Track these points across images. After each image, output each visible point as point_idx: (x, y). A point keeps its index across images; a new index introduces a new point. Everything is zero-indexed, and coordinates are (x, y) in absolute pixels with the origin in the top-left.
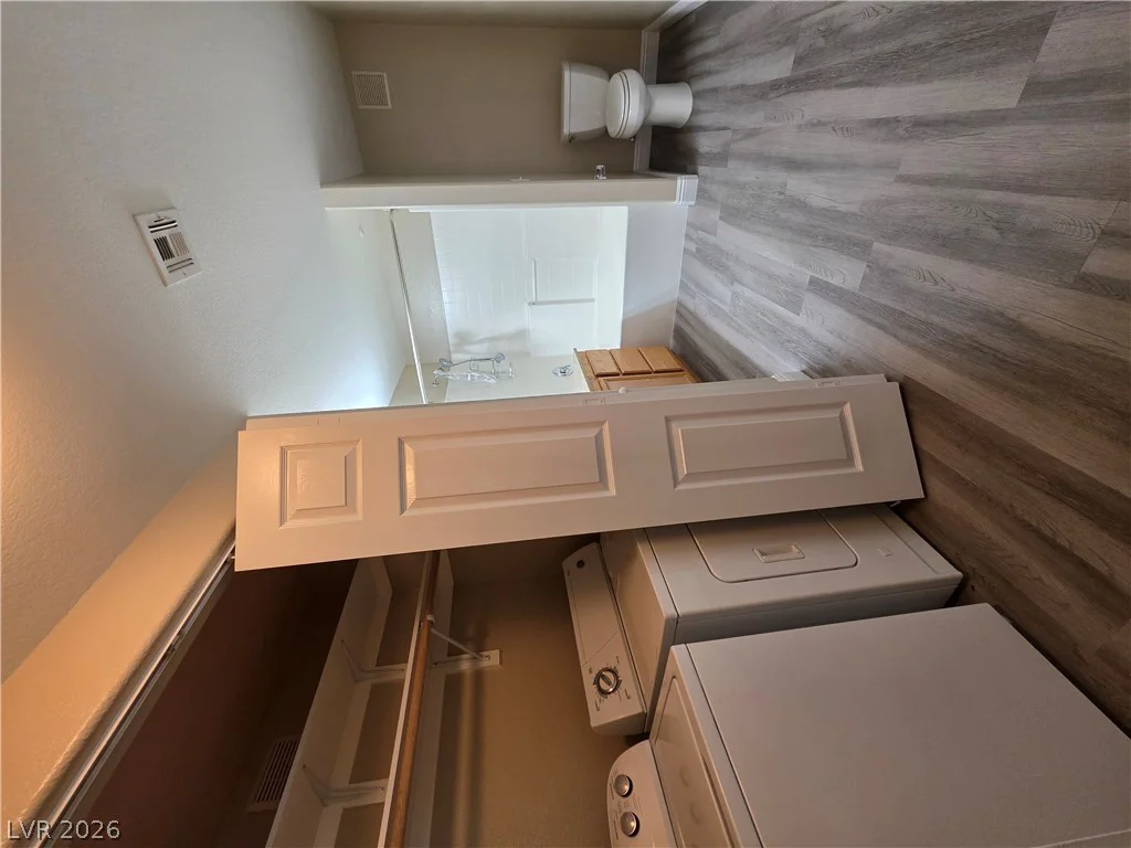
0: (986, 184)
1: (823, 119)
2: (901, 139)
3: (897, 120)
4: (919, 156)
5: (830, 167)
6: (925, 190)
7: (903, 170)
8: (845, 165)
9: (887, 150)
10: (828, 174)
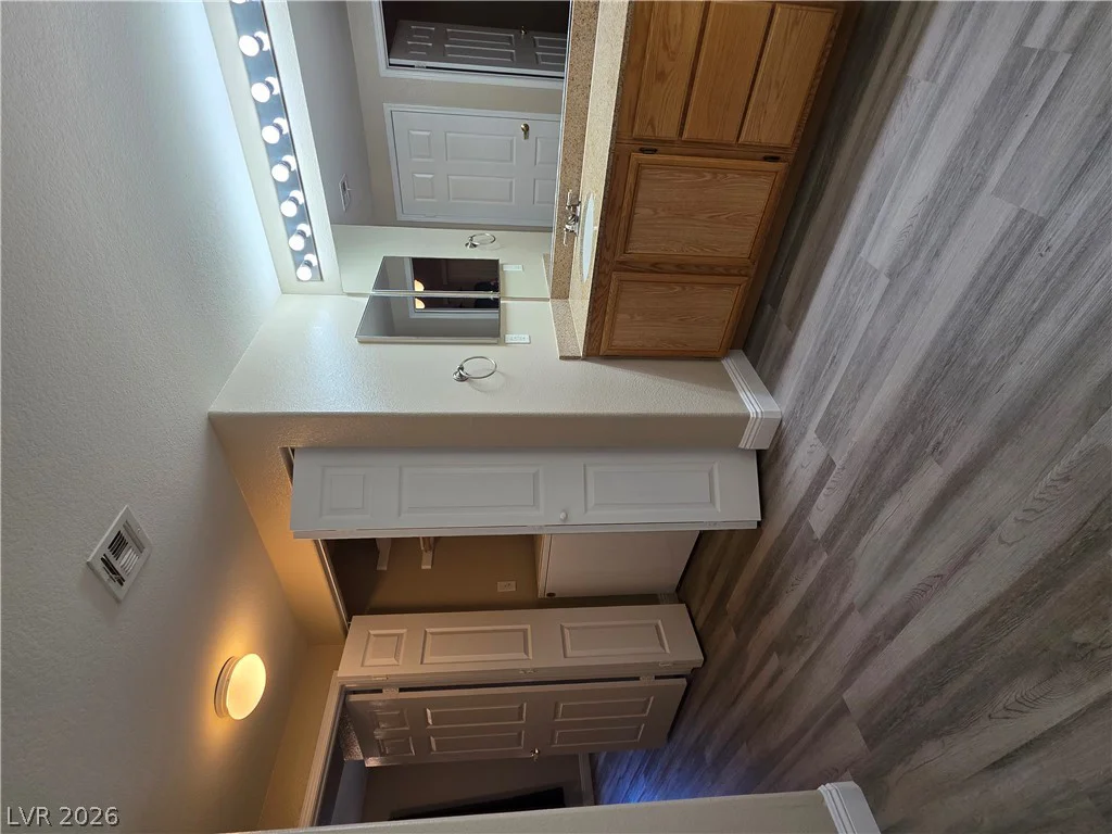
0: (820, 650)
1: (966, 569)
2: (876, 629)
3: (891, 638)
4: (856, 630)
5: (908, 547)
6: (836, 617)
7: (855, 614)
8: (896, 567)
9: (877, 613)
10: (903, 539)
